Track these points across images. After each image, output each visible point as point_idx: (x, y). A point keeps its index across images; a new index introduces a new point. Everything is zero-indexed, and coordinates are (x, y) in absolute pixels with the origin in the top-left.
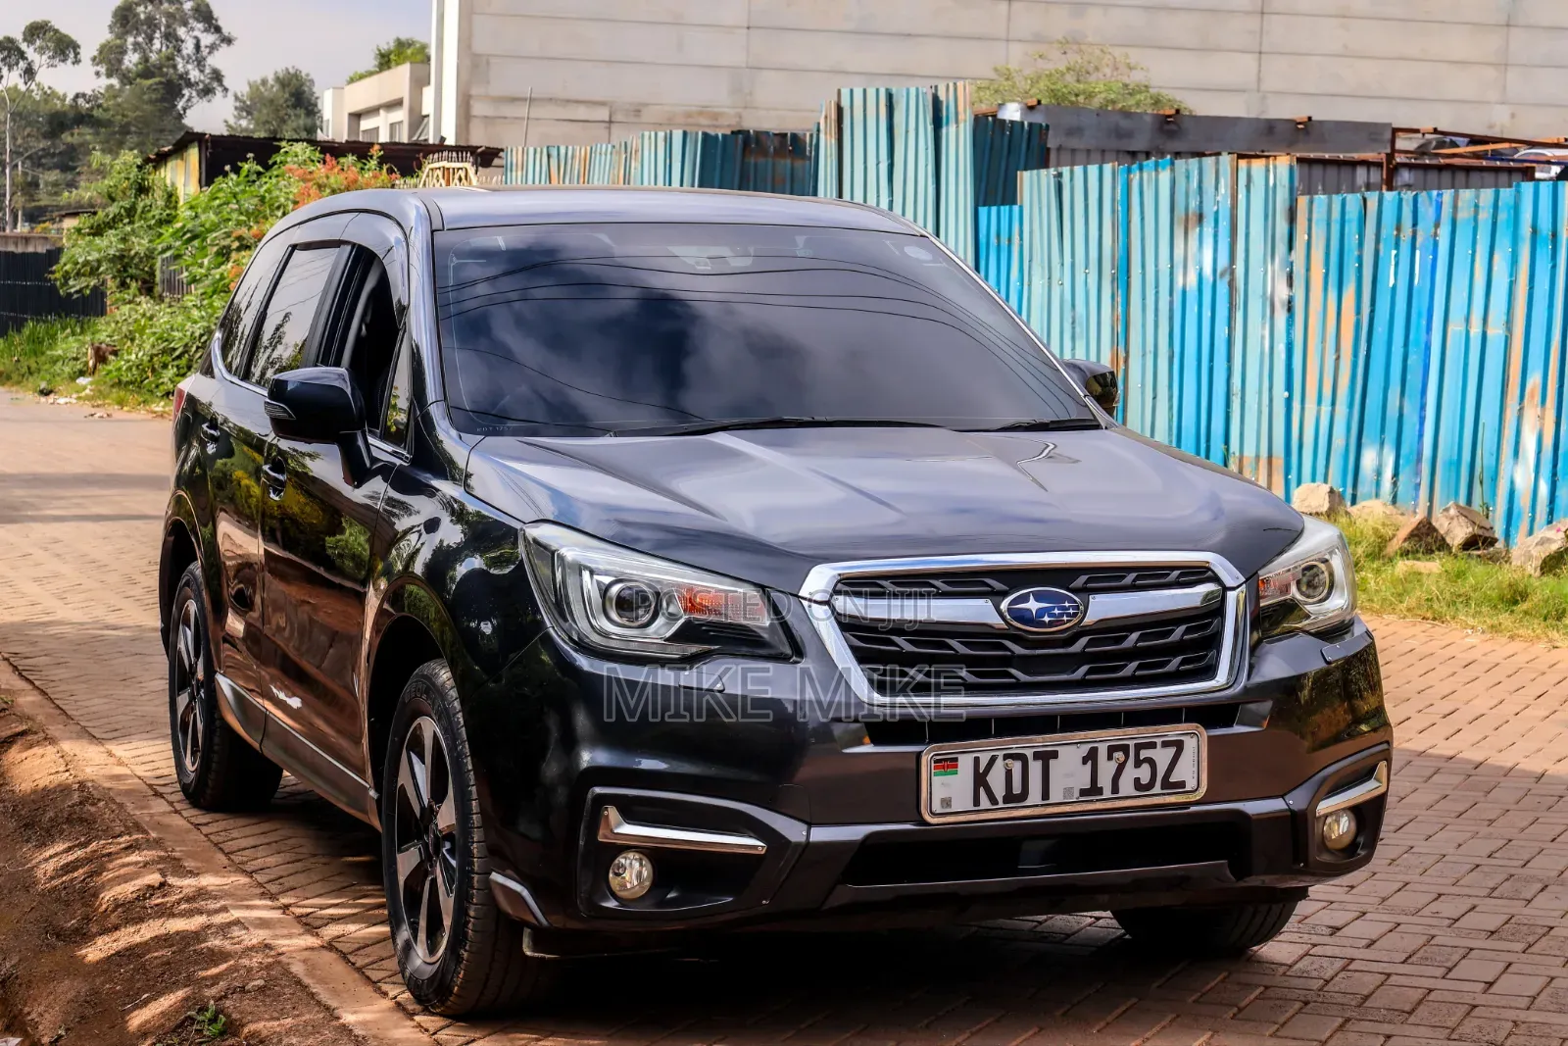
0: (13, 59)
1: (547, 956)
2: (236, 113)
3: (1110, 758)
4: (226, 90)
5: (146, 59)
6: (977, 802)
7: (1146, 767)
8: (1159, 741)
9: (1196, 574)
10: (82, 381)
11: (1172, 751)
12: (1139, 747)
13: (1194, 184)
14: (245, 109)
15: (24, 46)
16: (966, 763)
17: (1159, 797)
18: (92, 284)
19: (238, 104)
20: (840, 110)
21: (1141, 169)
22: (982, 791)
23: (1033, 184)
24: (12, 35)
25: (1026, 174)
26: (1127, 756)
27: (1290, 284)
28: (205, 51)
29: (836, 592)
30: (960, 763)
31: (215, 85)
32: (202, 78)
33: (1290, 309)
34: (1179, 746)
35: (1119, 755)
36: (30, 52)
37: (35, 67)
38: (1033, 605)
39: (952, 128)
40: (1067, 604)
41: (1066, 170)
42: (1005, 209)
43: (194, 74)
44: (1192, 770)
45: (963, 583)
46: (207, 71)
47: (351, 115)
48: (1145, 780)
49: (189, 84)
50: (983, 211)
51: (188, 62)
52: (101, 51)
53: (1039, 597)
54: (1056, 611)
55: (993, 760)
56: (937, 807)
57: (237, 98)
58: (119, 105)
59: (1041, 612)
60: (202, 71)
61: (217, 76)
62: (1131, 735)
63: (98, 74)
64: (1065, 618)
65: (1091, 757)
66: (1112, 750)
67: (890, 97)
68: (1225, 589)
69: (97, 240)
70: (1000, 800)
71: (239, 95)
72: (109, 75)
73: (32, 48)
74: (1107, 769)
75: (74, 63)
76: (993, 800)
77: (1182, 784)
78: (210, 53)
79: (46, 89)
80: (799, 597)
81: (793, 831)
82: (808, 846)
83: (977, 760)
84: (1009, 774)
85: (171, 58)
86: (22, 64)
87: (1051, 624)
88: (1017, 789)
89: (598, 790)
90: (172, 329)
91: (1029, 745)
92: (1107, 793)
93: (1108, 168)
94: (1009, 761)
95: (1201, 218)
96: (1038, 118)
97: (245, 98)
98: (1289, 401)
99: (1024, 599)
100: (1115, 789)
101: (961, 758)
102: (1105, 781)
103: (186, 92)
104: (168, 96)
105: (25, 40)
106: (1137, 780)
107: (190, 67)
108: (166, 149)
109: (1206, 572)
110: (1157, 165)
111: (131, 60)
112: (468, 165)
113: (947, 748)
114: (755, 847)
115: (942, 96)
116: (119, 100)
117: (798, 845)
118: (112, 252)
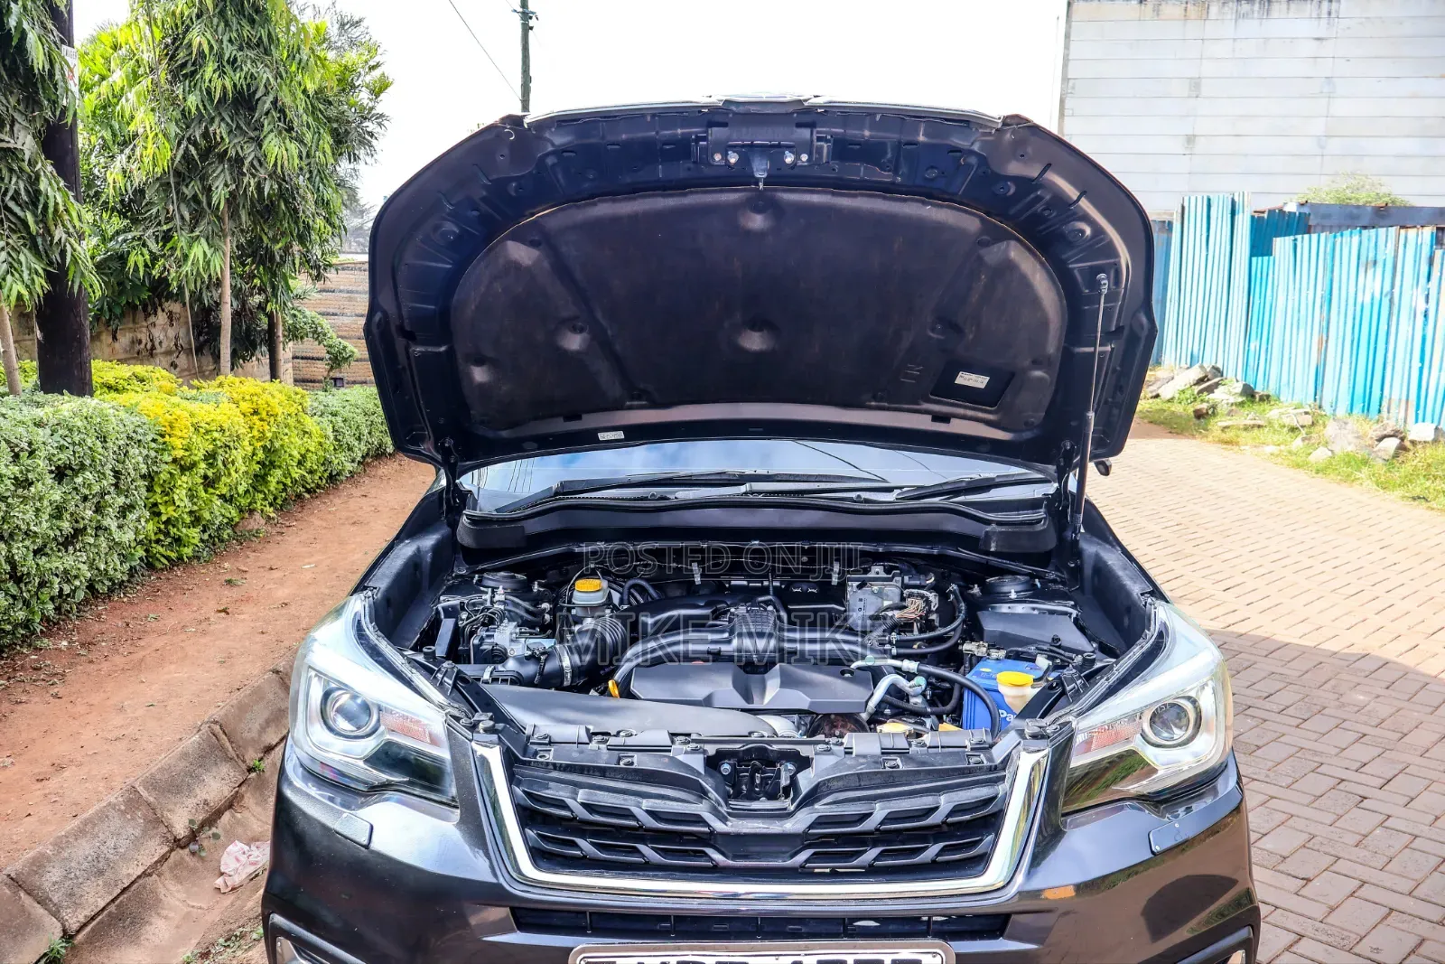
13: (1372, 244)
20: (1183, 208)
21: (1342, 235)
23: (1282, 245)
25: (1278, 239)
27: (1427, 302)
33: (1426, 316)
39: (1241, 214)
41: (1299, 237)
42: (1266, 258)
50: (1254, 259)
67: (1209, 200)
91: (711, 954)
93: (1323, 236)
95: (1375, 263)
96: (1306, 210)
98: (1421, 369)
110: (1351, 233)
115: (1236, 199)
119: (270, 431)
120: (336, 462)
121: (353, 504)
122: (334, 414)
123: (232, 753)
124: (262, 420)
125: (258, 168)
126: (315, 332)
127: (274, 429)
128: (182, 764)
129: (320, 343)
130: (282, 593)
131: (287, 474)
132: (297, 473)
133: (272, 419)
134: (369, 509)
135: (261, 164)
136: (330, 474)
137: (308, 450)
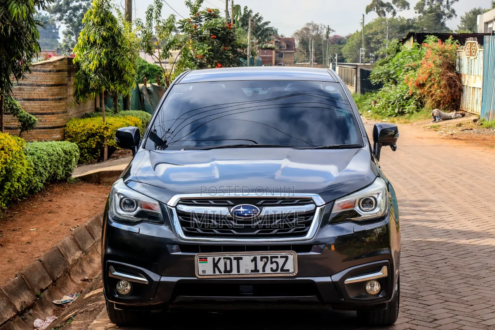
0: (389, 9)
1: (119, 309)
2: (461, 23)
3: (261, 260)
4: (456, 15)
5: (431, 7)
6: (214, 272)
7: (275, 265)
8: (279, 256)
9: (308, 201)
10: (369, 111)
11: (284, 259)
12: (272, 257)
14: (464, 21)
15: (392, 5)
16: (210, 259)
17: (279, 274)
18: (379, 81)
19: (462, 20)
22: (216, 269)
24: (389, 2)
26: (268, 260)
28: (450, 4)
29: (178, 204)
30: (208, 259)
31: (453, 14)
32: (449, 12)
34: (287, 258)
35: (265, 260)
36: (395, 7)
37: (396, 11)
38: (242, 209)
40: (254, 210)
43: (446, 11)
44: (291, 266)
45: (220, 202)
46: (450, 10)
47: (485, 23)
48: (275, 268)
49: (445, 15)
51: (444, 7)
52: (417, 5)
53: (244, 207)
54: (250, 212)
55: (220, 259)
56: (200, 273)
57: (462, 18)
58: (421, 22)
59: (245, 212)
60: (449, 10)
61: (453, 11)
62: (269, 254)
63: (416, 12)
64: (252, 214)
65: (254, 260)
66: (262, 258)
68: (316, 206)
69: (381, 67)
70: (223, 272)
71: (462, 17)
72: (419, 13)
73: (395, 5)
74: (260, 265)
75: (408, 9)
76: (220, 272)
77: (288, 270)
78: (451, 4)
79: (402, 18)
80: (167, 205)
81: (155, 277)
82: (160, 282)
83: (214, 259)
84: (225, 264)
85: (439, 6)
86: (392, 11)
87: (247, 216)
88: (228, 269)
89: (109, 261)
90: (391, 96)
91: (233, 255)
92: (261, 272)
94: (225, 260)
97: (464, 18)
99: (239, 208)
100: (264, 270)
101: (208, 258)
102: (260, 267)
103: (444, 17)
104: (438, 19)
105: (393, 3)
106: (272, 268)
107: (445, 9)
108: (404, 38)
109: (310, 200)
111: (427, 7)
112: (476, 42)
113: (203, 255)
114: (145, 281)
116: (422, 20)
117: (156, 282)
118: (385, 71)
119: (9, 159)
120: (34, 181)
121: (45, 205)
122: (32, 154)
123: (30, 287)
124: (5, 153)
125: (6, 19)
126: (12, 108)
127: (11, 158)
128: (14, 286)
129: (14, 116)
130: (25, 239)
131: (12, 186)
132: (16, 185)
133: (10, 153)
134: (55, 207)
135: (7, 18)
136: (31, 188)
137: (22, 173)
